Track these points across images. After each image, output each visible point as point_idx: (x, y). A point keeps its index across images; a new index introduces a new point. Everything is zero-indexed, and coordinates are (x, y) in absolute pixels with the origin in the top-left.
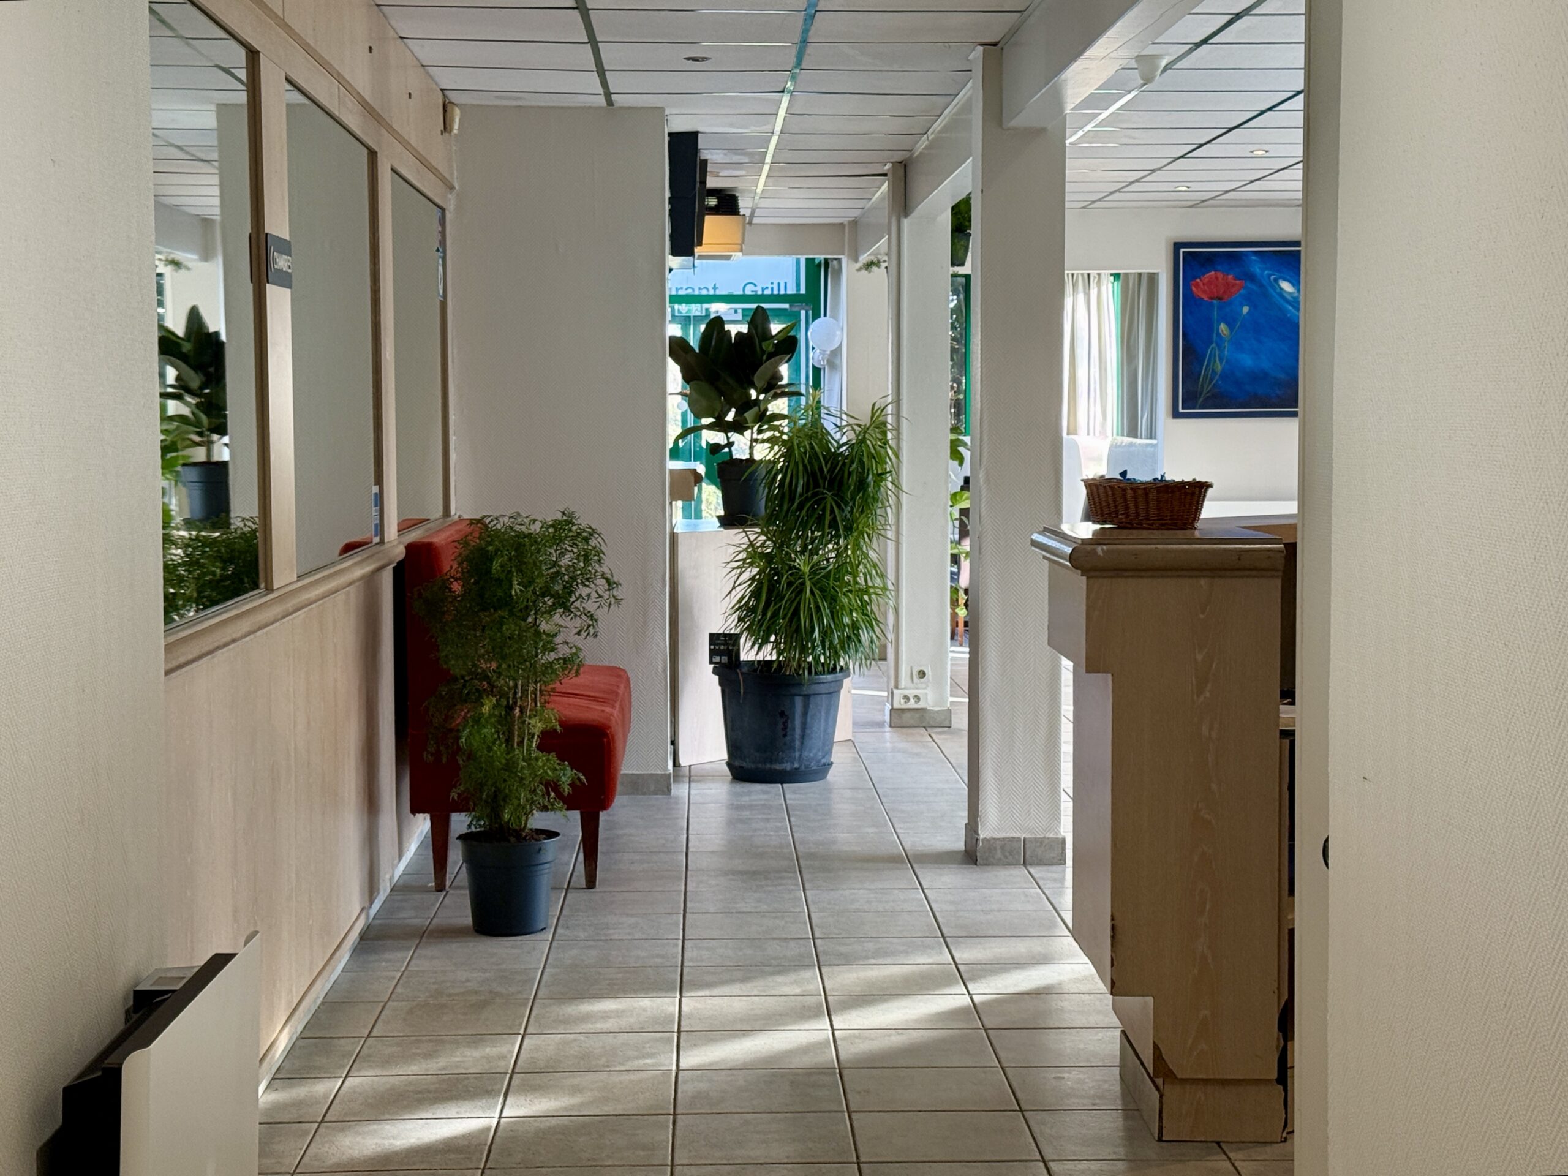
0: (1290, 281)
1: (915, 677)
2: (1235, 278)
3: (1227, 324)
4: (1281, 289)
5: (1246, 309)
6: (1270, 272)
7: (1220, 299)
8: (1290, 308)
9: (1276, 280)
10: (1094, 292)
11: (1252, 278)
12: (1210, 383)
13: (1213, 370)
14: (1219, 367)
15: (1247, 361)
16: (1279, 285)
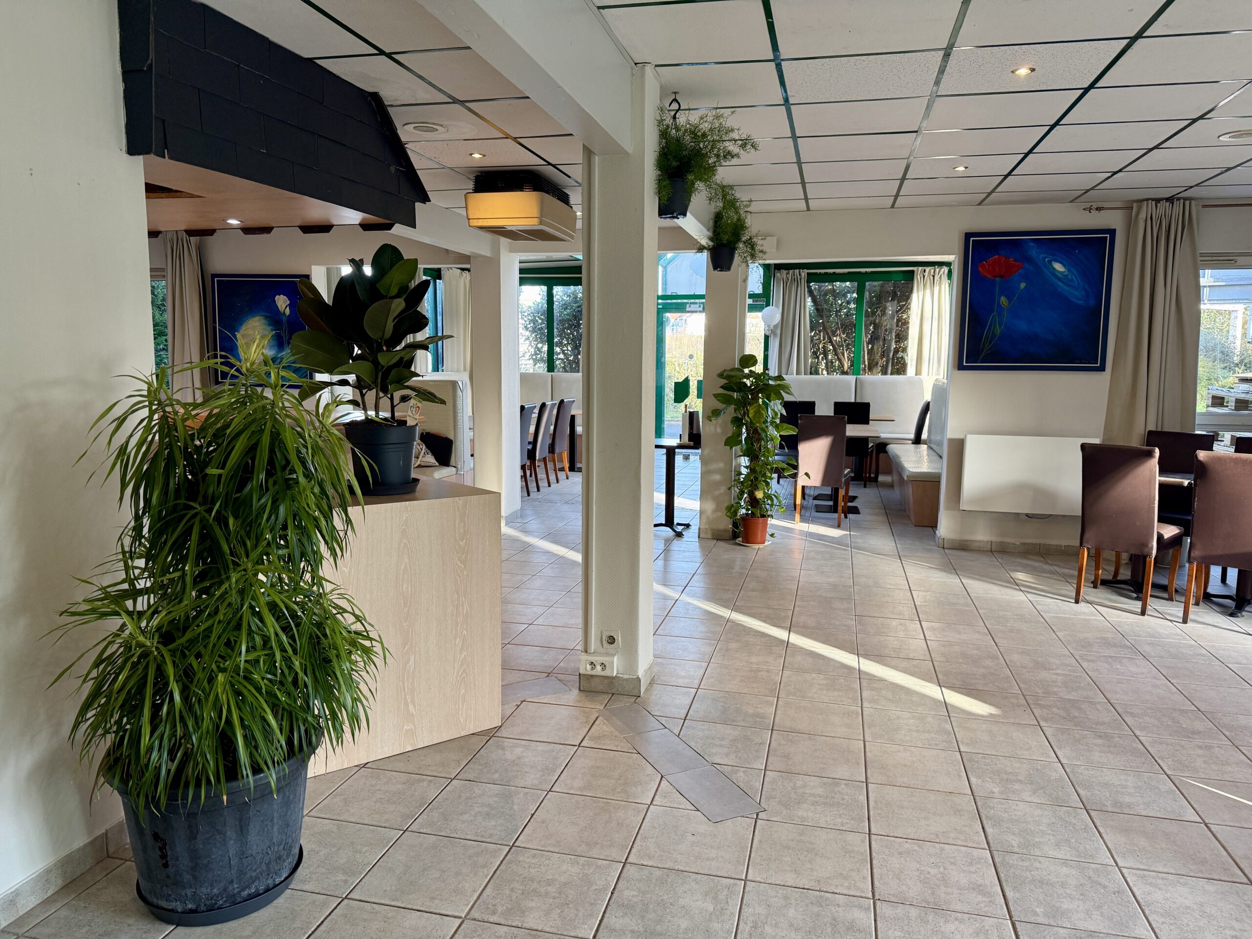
0: (1061, 263)
1: (605, 643)
2: (1015, 260)
3: (1008, 297)
4: (1054, 269)
5: (1023, 285)
6: (1045, 256)
7: (1001, 277)
8: (1060, 283)
9: (1050, 262)
10: (936, 289)
11: (1029, 260)
12: (990, 342)
13: (993, 333)
14: (998, 331)
15: (1023, 326)
16: (1052, 266)
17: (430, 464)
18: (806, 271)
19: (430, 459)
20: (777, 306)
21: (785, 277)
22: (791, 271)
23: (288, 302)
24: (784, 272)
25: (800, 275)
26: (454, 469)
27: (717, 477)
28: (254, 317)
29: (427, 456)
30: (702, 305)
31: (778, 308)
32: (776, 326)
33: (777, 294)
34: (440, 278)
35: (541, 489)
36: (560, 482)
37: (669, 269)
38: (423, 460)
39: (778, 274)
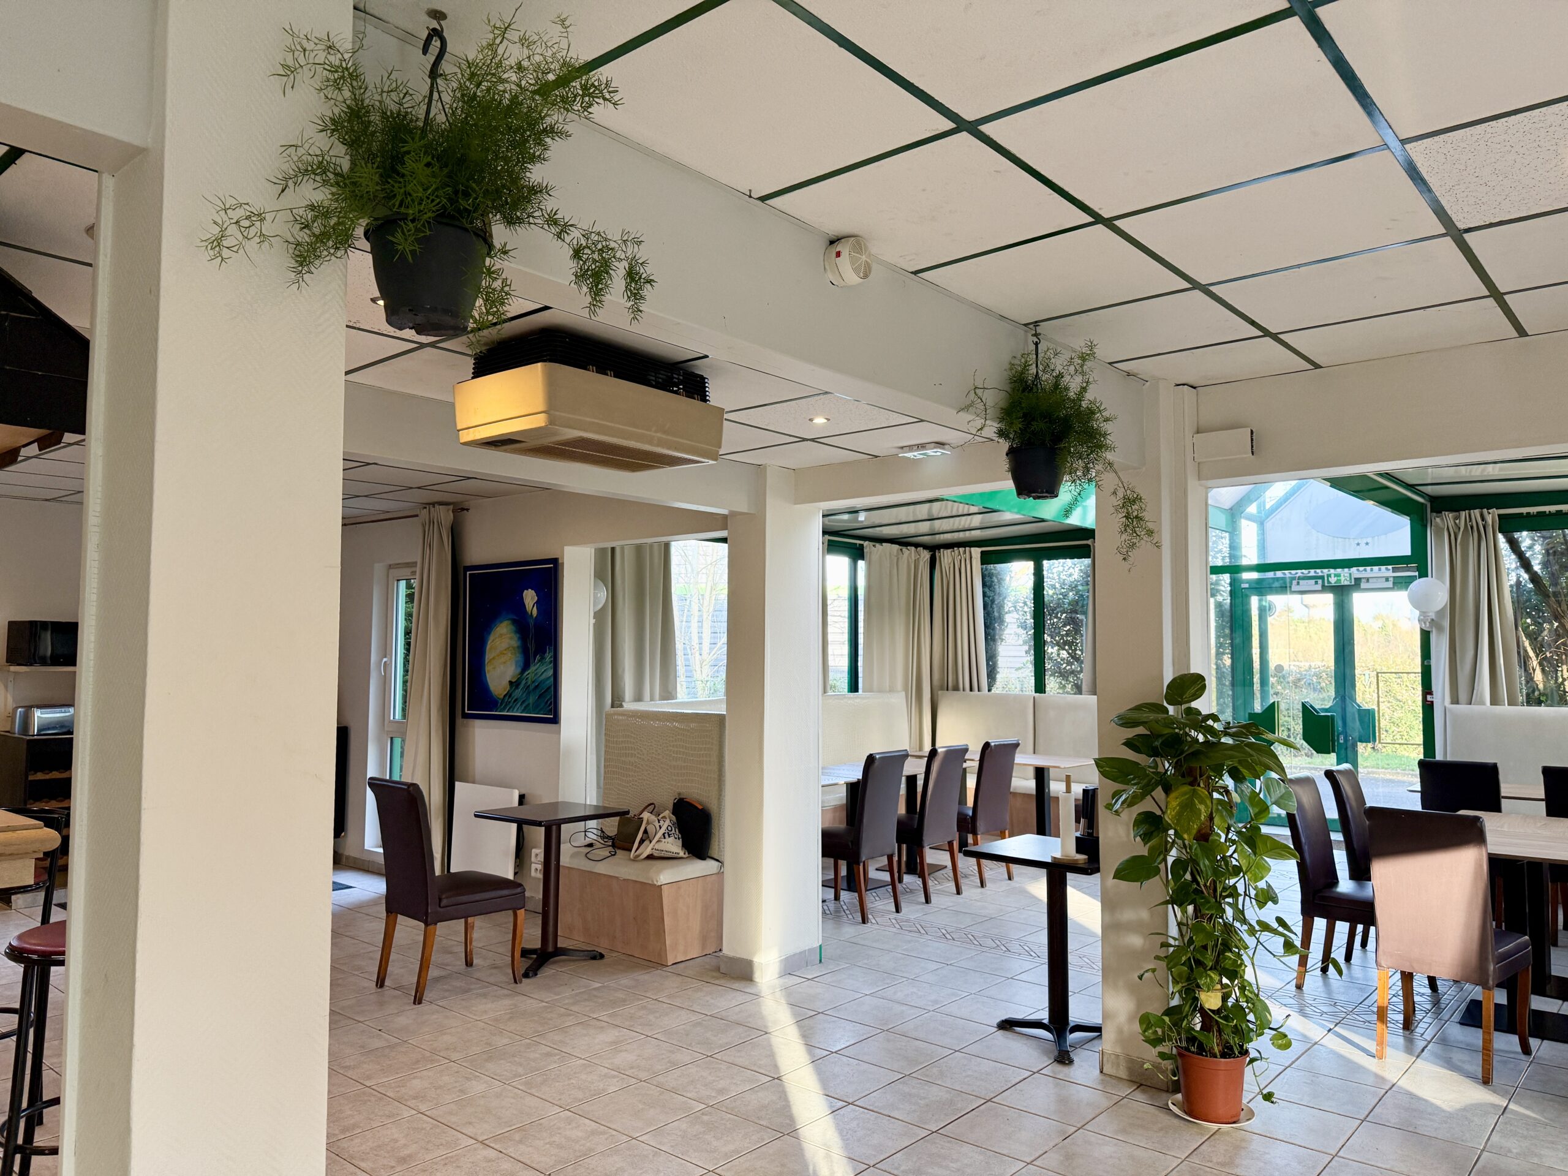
17: (670, 855)
18: (1496, 512)
19: (673, 845)
20: (1440, 577)
21: (1451, 523)
22: (1463, 514)
23: (536, 598)
24: (1450, 516)
25: (1483, 519)
26: (717, 863)
27: (1136, 941)
28: (501, 622)
29: (668, 840)
30: (1320, 581)
31: (1443, 583)
32: (1440, 613)
33: (1438, 554)
34: (862, 558)
35: (934, 898)
36: (989, 885)
37: (1268, 525)
38: (657, 847)
39: (1438, 520)
